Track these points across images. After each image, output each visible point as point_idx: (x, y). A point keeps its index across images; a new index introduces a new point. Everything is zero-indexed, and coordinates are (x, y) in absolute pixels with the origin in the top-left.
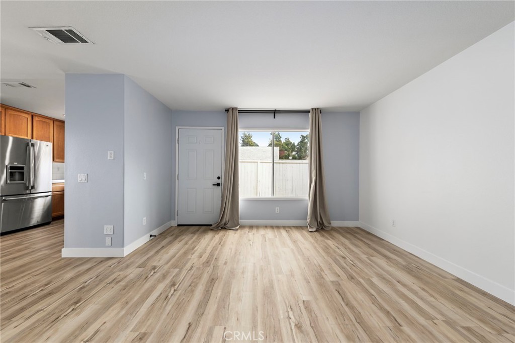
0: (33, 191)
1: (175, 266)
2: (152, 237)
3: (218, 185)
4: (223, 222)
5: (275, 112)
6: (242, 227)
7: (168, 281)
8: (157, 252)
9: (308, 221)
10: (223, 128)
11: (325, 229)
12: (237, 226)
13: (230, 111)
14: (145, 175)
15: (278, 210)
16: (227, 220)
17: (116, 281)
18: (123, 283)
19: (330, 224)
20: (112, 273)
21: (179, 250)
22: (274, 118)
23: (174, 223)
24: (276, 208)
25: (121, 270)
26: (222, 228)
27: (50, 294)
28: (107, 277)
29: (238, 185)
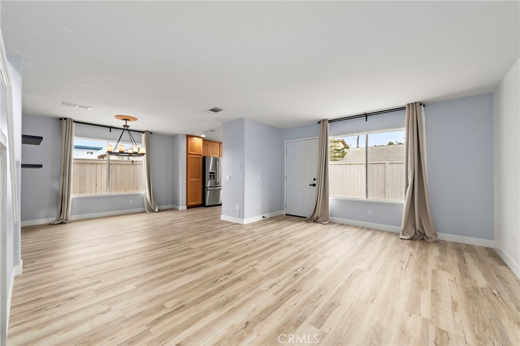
0: (218, 185)
1: (262, 234)
2: (264, 218)
3: (314, 185)
4: (315, 216)
5: (366, 115)
6: (331, 223)
7: (253, 239)
8: (261, 226)
9: (402, 227)
10: (318, 137)
11: (426, 240)
12: (326, 221)
13: (322, 123)
14: (259, 177)
15: (371, 213)
16: (319, 215)
17: (233, 233)
18: (235, 235)
19: (436, 235)
20: (235, 229)
21: (273, 227)
22: (366, 120)
23: (284, 213)
24: (369, 210)
25: (238, 229)
26: (314, 221)
27: (209, 231)
28: (231, 231)
29: (328, 185)
